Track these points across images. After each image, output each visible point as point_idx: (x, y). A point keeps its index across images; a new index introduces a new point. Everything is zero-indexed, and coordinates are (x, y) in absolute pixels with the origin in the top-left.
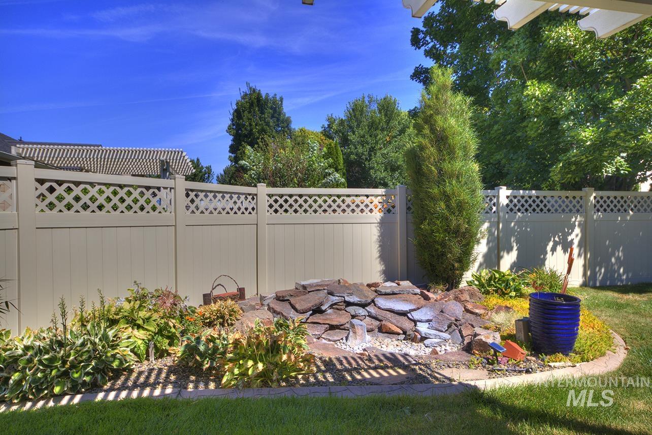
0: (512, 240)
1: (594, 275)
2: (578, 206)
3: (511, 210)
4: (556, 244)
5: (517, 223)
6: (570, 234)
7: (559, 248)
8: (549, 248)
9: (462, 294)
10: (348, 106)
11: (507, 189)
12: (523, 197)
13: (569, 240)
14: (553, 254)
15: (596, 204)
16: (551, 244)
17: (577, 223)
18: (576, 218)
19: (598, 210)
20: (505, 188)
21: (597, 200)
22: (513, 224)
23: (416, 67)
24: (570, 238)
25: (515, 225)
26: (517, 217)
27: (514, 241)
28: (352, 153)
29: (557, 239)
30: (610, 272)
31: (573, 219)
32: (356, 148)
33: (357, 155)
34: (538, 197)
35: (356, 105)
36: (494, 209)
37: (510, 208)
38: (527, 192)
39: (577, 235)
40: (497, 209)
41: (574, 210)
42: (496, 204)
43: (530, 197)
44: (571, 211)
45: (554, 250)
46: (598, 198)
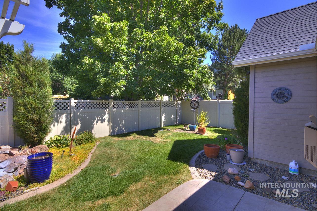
0: (78, 120)
1: (113, 131)
2: (107, 106)
3: (77, 108)
4: (98, 120)
5: (80, 113)
6: (104, 116)
7: (99, 122)
8: (95, 122)
9: (36, 149)
10: (53, 55)
11: (74, 100)
12: (83, 103)
13: (103, 119)
14: (97, 124)
15: (114, 105)
16: (96, 121)
17: (107, 112)
18: (106, 110)
19: (115, 108)
20: (74, 99)
21: (114, 104)
22: (78, 114)
23: (62, 43)
24: (104, 118)
25: (79, 114)
26: (81, 111)
27: (79, 121)
28: (54, 76)
29: (98, 118)
30: (120, 129)
31: (105, 111)
32: (56, 74)
33: (57, 77)
34: (90, 103)
35: (57, 55)
36: (69, 108)
37: (77, 107)
38: (85, 101)
39: (107, 117)
40: (70, 108)
41: (105, 108)
42: (70, 106)
43: (87, 103)
44: (104, 108)
45: (97, 122)
46: (115, 103)
